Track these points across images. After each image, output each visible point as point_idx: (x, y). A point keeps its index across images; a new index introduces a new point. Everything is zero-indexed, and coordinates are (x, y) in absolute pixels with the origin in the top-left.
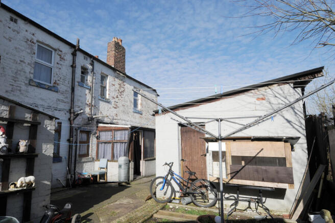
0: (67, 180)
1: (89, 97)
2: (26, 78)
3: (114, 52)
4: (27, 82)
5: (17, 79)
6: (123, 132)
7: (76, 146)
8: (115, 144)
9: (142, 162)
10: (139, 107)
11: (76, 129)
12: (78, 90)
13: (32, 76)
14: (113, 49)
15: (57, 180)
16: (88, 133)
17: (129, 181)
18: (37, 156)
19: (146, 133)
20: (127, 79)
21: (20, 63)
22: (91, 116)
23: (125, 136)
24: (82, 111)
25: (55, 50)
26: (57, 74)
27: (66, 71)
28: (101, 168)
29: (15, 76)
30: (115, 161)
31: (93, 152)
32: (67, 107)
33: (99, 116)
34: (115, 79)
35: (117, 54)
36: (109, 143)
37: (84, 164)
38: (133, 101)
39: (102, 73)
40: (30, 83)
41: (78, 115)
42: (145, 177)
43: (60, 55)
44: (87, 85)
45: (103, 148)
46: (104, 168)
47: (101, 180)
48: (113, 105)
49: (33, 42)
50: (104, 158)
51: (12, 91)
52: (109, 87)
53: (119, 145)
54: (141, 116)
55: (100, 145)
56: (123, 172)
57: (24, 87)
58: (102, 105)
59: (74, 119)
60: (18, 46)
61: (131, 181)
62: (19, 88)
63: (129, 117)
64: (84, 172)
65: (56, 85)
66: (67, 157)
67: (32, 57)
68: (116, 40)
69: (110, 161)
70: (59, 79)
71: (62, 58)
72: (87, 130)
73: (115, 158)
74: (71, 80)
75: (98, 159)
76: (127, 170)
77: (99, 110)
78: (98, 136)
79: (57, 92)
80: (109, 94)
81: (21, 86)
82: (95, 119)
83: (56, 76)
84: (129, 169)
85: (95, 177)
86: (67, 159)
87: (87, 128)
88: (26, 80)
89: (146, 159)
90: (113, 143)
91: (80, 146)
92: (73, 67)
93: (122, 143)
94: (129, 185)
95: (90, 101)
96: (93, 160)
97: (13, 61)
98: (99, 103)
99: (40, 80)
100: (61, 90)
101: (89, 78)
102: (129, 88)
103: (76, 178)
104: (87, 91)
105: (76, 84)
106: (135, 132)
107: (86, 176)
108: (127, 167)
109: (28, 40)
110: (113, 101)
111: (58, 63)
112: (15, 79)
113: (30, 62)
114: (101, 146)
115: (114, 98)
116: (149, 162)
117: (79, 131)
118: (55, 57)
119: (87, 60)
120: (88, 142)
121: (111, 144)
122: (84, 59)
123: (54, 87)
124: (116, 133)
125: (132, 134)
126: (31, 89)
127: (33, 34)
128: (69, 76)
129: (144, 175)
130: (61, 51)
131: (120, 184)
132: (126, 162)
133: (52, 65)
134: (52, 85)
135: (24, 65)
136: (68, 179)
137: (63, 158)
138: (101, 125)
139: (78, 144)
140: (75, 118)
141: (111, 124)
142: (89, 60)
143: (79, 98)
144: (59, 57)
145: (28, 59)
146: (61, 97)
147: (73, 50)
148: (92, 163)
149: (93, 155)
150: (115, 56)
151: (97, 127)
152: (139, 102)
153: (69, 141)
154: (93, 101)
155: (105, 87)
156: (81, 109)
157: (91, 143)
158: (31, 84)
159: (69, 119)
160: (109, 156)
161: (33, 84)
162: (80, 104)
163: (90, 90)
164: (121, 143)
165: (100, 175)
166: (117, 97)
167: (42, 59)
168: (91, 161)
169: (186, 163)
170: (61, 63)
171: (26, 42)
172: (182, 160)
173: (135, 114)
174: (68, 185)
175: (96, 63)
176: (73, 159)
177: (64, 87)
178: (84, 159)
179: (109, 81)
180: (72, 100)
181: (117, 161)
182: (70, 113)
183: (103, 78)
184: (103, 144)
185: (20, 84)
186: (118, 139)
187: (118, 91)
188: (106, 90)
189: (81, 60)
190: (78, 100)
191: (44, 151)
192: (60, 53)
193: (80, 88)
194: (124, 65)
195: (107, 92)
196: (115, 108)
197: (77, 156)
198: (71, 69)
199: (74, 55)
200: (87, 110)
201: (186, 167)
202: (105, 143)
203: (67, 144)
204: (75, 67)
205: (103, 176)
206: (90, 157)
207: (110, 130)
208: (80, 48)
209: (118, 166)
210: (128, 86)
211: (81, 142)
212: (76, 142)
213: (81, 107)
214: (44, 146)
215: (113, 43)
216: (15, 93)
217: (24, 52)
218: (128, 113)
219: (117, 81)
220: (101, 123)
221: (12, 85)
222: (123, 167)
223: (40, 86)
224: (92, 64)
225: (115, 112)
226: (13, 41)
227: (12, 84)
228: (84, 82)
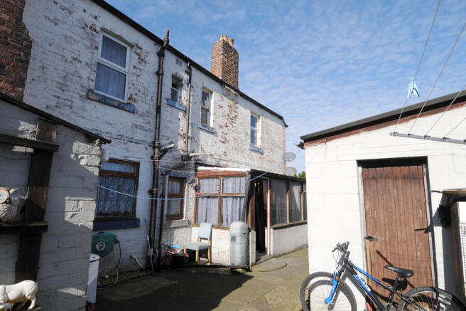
0: (148, 258)
1: (183, 124)
2: (82, 86)
3: (222, 56)
4: (83, 94)
5: (65, 88)
6: (238, 180)
7: (163, 202)
8: (224, 200)
9: (269, 232)
10: (259, 143)
11: (162, 175)
12: (167, 111)
13: (92, 85)
14: (221, 52)
15: (131, 257)
16: (182, 181)
17: (248, 264)
18: (45, 228)
19: (275, 183)
20: (241, 99)
21: (71, 62)
22: (185, 154)
23: (241, 186)
24: (172, 145)
25: (132, 46)
26: (133, 85)
27: (149, 81)
28: (201, 238)
29: (61, 82)
30: (224, 228)
31: (189, 212)
32: (150, 140)
33: (199, 154)
34: (225, 98)
35: (226, 60)
36: (215, 197)
37: (176, 231)
38: (249, 133)
39: (203, 87)
40: (89, 95)
41: (165, 151)
42: (274, 257)
43: (138, 54)
44: (180, 104)
45: (204, 205)
46: (206, 239)
47: (201, 259)
48: (220, 138)
49: (95, 30)
50: (206, 221)
51: (57, 107)
52: (215, 109)
53: (230, 200)
54: (261, 156)
55: (200, 200)
56: (239, 248)
57: (77, 102)
58: (203, 136)
59: (159, 158)
60: (69, 34)
61: (253, 265)
62: (69, 103)
63: (244, 156)
64: (175, 245)
65: (132, 102)
66: (148, 219)
67: (93, 53)
68: (225, 39)
69: (216, 228)
70: (137, 92)
71: (141, 60)
72: (180, 176)
73: (225, 224)
74: (155, 95)
75: (197, 223)
76: (244, 245)
77: (199, 145)
78: (196, 186)
79: (133, 113)
80: (214, 121)
81: (73, 99)
82: (192, 159)
83: (133, 87)
84: (249, 243)
85: (192, 253)
86: (148, 223)
87: (181, 173)
88: (82, 90)
89: (275, 226)
90: (221, 198)
91: (169, 201)
92: (159, 74)
93: (236, 197)
94: (248, 273)
95: (185, 131)
96: (189, 225)
97: (60, 57)
98: (199, 134)
99: (107, 93)
100: (140, 110)
101: (184, 94)
102: (244, 112)
103: (162, 255)
104: (181, 114)
105: (164, 101)
106: (257, 181)
107: (178, 252)
108: (245, 241)
109: (86, 25)
110: (219, 131)
111: (135, 67)
112: (63, 87)
113: (89, 61)
114: (202, 203)
115: (221, 127)
116: (280, 230)
117: (167, 177)
118: (131, 57)
119: (181, 66)
120: (181, 195)
121: (217, 201)
122: (177, 63)
123: (129, 104)
124: (225, 181)
125: (252, 183)
126: (90, 105)
127: (96, 18)
128: (153, 89)
129: (272, 254)
130: (141, 49)
131: (232, 270)
132: (244, 232)
133: (126, 69)
134: (125, 101)
135: (79, 65)
136: (149, 256)
137: (142, 220)
138: (200, 168)
139: (166, 199)
140: (162, 156)
141: (217, 167)
142: (184, 66)
143: (169, 125)
144: (137, 57)
145: (86, 56)
146: (140, 121)
147: (159, 48)
148: (188, 229)
149: (190, 216)
150: (224, 63)
151: (196, 171)
152: (259, 135)
153: (151, 192)
154: (190, 131)
155: (208, 110)
156: (172, 143)
157: (185, 196)
158: (90, 97)
159: (152, 158)
160: (214, 218)
161: (93, 97)
162: (170, 135)
163: (185, 112)
164: (233, 197)
165: (200, 251)
166: (226, 126)
167: (110, 60)
168: (186, 227)
169: (378, 247)
170: (140, 66)
171: (84, 28)
172: (370, 238)
173: (253, 153)
174: (148, 267)
175: (194, 71)
176: (158, 222)
177: (145, 105)
178: (175, 223)
179: (215, 100)
180: (158, 128)
181: (228, 228)
182: (154, 148)
183: (206, 95)
184: (205, 199)
185: (72, 96)
186: (230, 191)
187: (227, 117)
188: (210, 115)
189: (170, 63)
190: (167, 128)
191: (69, 215)
192: (138, 51)
193: (169, 108)
194: (236, 77)
195: (212, 118)
196: (223, 142)
197: (165, 218)
198: (156, 77)
199: (161, 55)
200: (181, 144)
201: (378, 252)
202: (208, 197)
203: (148, 198)
204: (163, 75)
205: (205, 252)
206: (184, 219)
207: (216, 176)
209: (228, 239)
210: (243, 109)
211: (170, 196)
212: (163, 196)
213: (171, 140)
214: (70, 205)
215: (221, 44)
216: (62, 111)
217: (80, 44)
218: (242, 152)
219: (227, 102)
220: (201, 165)
221: (58, 97)
222: (238, 239)
223: (104, 101)
224: (189, 73)
225: (224, 150)
226: (60, 25)
227: (57, 94)
228: (176, 101)
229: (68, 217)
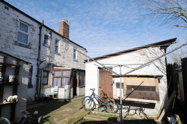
0: (36, 98)
1: (48, 52)
2: (13, 40)
3: (63, 27)
4: (14, 43)
5: (8, 41)
6: (68, 71)
7: (41, 79)
8: (63, 78)
9: (78, 89)
10: (77, 58)
11: (41, 70)
12: (42, 47)
13: (16, 39)
15: (30, 98)
16: (48, 72)
17: (70, 98)
18: (19, 84)
19: (80, 72)
20: (70, 43)
21: (10, 32)
22: (49, 63)
23: (68, 74)
24: (44, 60)
25: (30, 25)
26: (31, 39)
27: (36, 37)
28: (55, 91)
29: (6, 39)
30: (63, 88)
31: (50, 82)
32: (36, 57)
33: (54, 62)
34: (64, 42)
35: (64, 28)
36: (60, 77)
37: (45, 89)
38: (73, 55)
39: (56, 39)
40: (16, 43)
41: (42, 62)
42: (79, 96)
43: (32, 28)
44: (47, 45)
45: (56, 80)
46: (56, 91)
47: (55, 98)
48: (62, 57)
49: (17, 21)
50: (56, 86)
51: (5, 48)
52: (60, 46)
53: (65, 78)
54: (77, 63)
55: (54, 78)
56: (67, 93)
57: (12, 46)
58: (56, 56)
59: (40, 64)
60: (9, 23)
61: (72, 99)
62: (9, 46)
63: (71, 63)
64: (45, 94)
66: (36, 85)
67: (17, 29)
69: (60, 88)
70: (32, 41)
71: (33, 30)
72: (47, 70)
73: (63, 86)
74: (38, 42)
75: (53, 86)
76: (69, 92)
77: (54, 59)
78: (53, 74)
79: (31, 49)
80: (60, 51)
81: (10, 45)
82: (52, 64)
83: (30, 40)
84: (70, 92)
85: (51, 96)
86: (36, 86)
87: (48, 69)
89: (80, 87)
90: (62, 78)
91: (43, 79)
92: (40, 35)
93: (67, 77)
94: (70, 101)
95: (49, 54)
96: (50, 87)
97: (6, 31)
98: (54, 55)
99: (21, 42)
100: (33, 48)
101: (49, 41)
102: (71, 47)
103: (41, 97)
104: (48, 49)
105: (42, 44)
106: (74, 72)
107: (46, 96)
108: (69, 91)
109: (14, 19)
110: (62, 54)
111: (31, 33)
112: (7, 41)
113: (15, 32)
114: (55, 79)
115: (62, 53)
116: (82, 88)
117: (43, 71)
118: (30, 29)
119: (48, 31)
120: (47, 77)
121: (61, 78)
122: (46, 31)
123: (29, 46)
124: (63, 72)
125: (72, 73)
126: (16, 47)
127: (18, 16)
128: (38, 40)
129: (79, 95)
130: (33, 26)
131: (65, 100)
132: (69, 88)
133: (28, 34)
134: (28, 45)
135: (12, 33)
136: (36, 97)
137: (34, 85)
138: (55, 67)
139: (42, 78)
140: (41, 63)
141: (61, 67)
142: (49, 32)
143: (43, 52)
144: (32, 29)
145: (14, 30)
146: (33, 51)
147: (40, 26)
148: (50, 88)
149: (50, 84)
150: (64, 30)
151: (53, 69)
152: (77, 55)
153: (37, 76)
154: (51, 54)
155: (58, 47)
156: (44, 59)
157: (49, 77)
158: (16, 44)
159: (37, 64)
160: (59, 85)
161: (17, 44)
162: (43, 56)
163: (49, 48)
164: (66, 77)
165: (54, 95)
166: (64, 52)
167: (22, 30)
168: (49, 88)
169: (102, 89)
170: (33, 32)
171: (14, 20)
172: (100, 87)
173: (74, 62)
174: (36, 101)
175: (53, 33)
176: (39, 86)
177: (35, 46)
178: (45, 86)
179: (60, 43)
180: (39, 54)
181: (64, 88)
182: (38, 61)
183: (57, 41)
184: (56, 78)
185: (10, 44)
186: (65, 75)
187: (65, 49)
188: (58, 48)
189: (44, 30)
190: (43, 53)
191: (23, 81)
192: (32, 27)
194: (68, 35)
195: (59, 50)
196: (63, 58)
197: (42, 85)
198: (39, 36)
199: (40, 28)
200: (48, 59)
201: (102, 91)
202: (57, 77)
203: (36, 78)
204: (41, 35)
205: (56, 96)
206: (49, 85)
207: (60, 70)
208: (44, 24)
209: (64, 91)
210: (71, 46)
211: (44, 77)
212: (41, 77)
213: (44, 58)
214: (23, 79)
215: (63, 22)
216: (7, 49)
217: (12, 26)
218: (70, 61)
219: (65, 44)
220: (55, 66)
221: (5, 45)
222: (67, 91)
223: (21, 45)
224: (51, 34)
225: (63, 61)
226: (6, 20)
227: (5, 43)
228: (46, 44)
229: (23, 82)
